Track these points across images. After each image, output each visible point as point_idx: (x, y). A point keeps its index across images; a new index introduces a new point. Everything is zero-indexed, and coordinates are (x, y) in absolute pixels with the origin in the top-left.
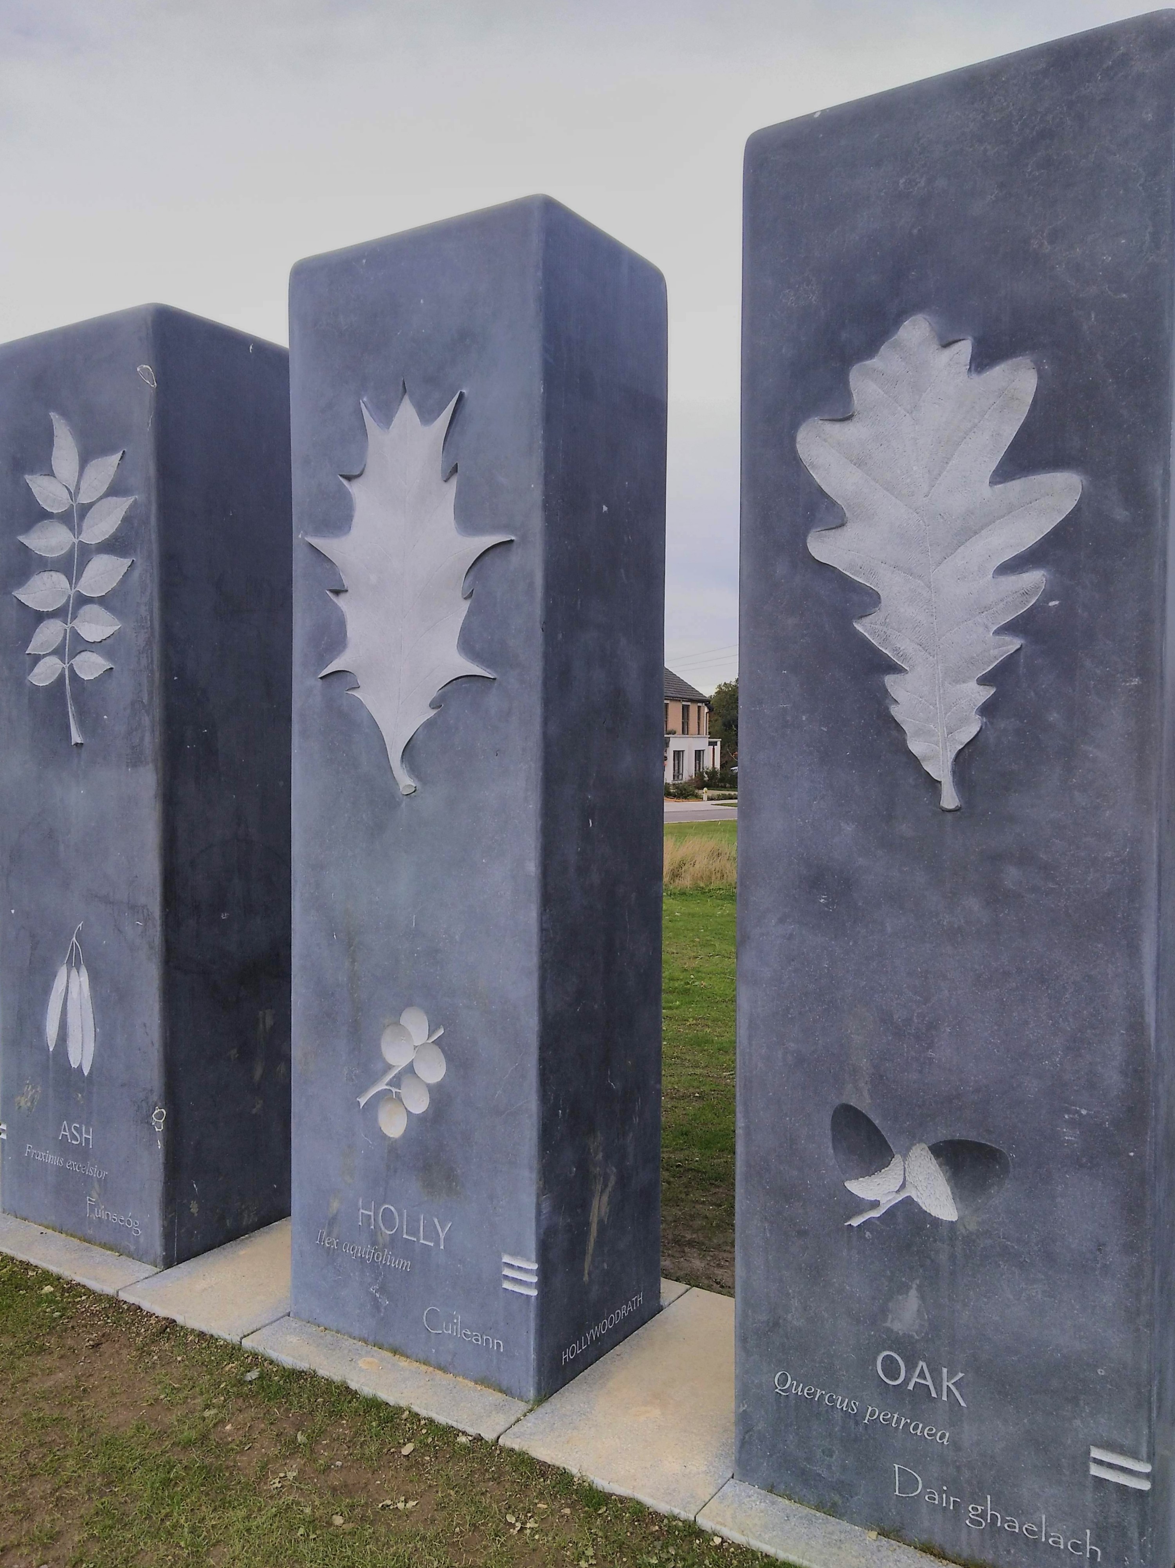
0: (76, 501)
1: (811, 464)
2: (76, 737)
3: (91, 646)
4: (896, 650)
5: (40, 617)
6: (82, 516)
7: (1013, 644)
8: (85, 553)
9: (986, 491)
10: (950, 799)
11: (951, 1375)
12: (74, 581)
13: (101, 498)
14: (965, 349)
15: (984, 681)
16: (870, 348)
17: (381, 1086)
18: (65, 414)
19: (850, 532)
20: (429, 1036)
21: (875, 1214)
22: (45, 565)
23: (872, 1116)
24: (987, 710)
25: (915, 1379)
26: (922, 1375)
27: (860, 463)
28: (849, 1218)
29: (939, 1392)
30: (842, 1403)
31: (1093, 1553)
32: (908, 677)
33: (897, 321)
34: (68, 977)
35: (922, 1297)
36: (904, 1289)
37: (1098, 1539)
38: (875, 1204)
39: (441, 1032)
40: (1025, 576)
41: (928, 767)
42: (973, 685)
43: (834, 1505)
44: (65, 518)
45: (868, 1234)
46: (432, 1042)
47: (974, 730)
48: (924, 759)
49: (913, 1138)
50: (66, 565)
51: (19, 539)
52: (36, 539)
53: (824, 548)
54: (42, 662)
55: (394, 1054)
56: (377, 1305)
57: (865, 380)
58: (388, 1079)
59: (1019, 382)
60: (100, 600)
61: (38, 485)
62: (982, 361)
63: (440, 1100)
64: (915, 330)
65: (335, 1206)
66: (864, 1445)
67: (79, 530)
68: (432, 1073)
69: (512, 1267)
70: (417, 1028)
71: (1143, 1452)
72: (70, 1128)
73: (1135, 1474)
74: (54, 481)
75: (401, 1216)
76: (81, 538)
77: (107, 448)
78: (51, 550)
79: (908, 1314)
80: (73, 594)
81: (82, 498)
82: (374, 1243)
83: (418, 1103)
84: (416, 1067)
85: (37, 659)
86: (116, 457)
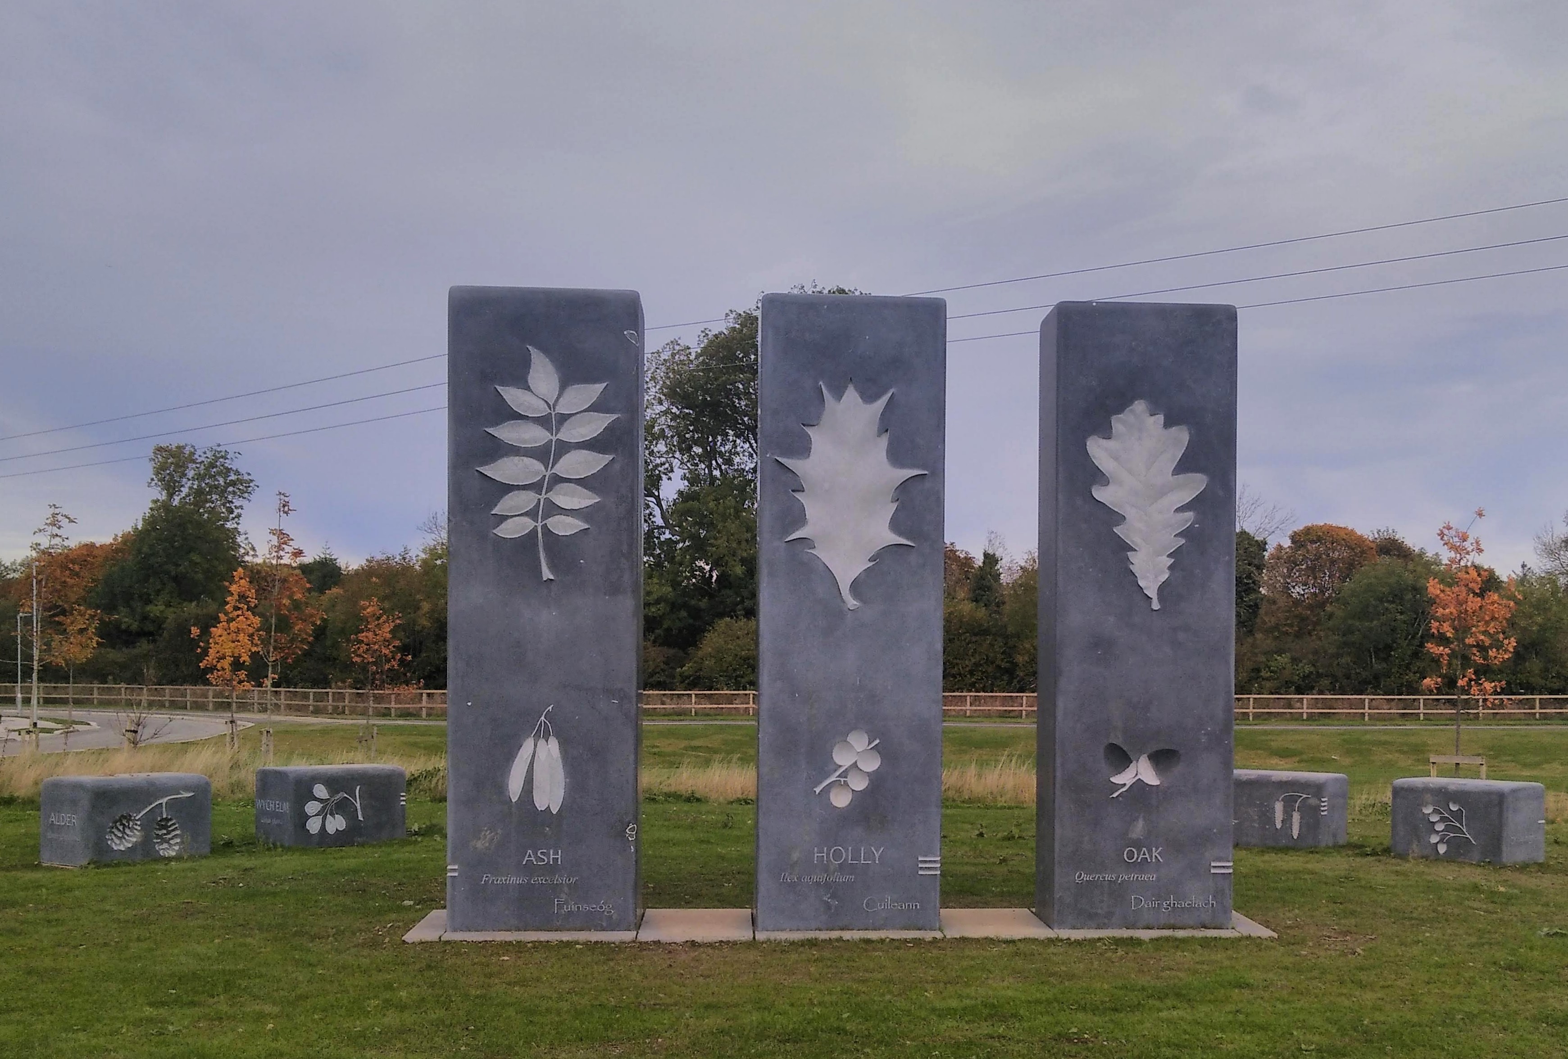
0: (554, 411)
1: (1093, 456)
2: (547, 574)
3: (563, 511)
4: (1133, 542)
5: (508, 488)
6: (561, 423)
7: (1182, 541)
8: (564, 448)
9: (1170, 478)
10: (1156, 605)
11: (1157, 849)
12: (550, 466)
13: (585, 411)
14: (1160, 418)
15: (1169, 556)
16: (1120, 409)
17: (833, 778)
18: (544, 350)
19: (1111, 488)
20: (869, 743)
21: (1124, 789)
22: (515, 450)
23: (1122, 746)
24: (1171, 568)
25: (1141, 856)
26: (1144, 854)
27: (1116, 459)
28: (1113, 793)
29: (1151, 857)
30: (1108, 877)
31: (1213, 904)
32: (1138, 553)
33: (1131, 402)
34: (535, 746)
35: (1144, 820)
36: (1136, 819)
37: (1214, 897)
38: (1125, 785)
39: (877, 741)
40: (1185, 514)
41: (1145, 592)
42: (1165, 557)
43: (1104, 924)
44: (543, 421)
45: (1121, 799)
46: (871, 749)
47: (1166, 576)
48: (1146, 588)
49: (1141, 752)
50: (542, 454)
51: (487, 430)
52: (506, 433)
53: (1100, 494)
54: (510, 521)
55: (842, 758)
56: (828, 906)
57: (1118, 423)
58: (838, 773)
59: (1182, 436)
60: (579, 482)
61: (512, 396)
62: (1168, 424)
63: (876, 780)
64: (1140, 406)
65: (795, 856)
66: (1118, 892)
67: (558, 431)
68: (872, 764)
69: (925, 862)
70: (859, 742)
71: (1230, 858)
72: (535, 854)
73: (1228, 867)
74: (530, 393)
75: (847, 851)
76: (560, 436)
77: (590, 379)
78: (525, 442)
79: (1139, 829)
80: (548, 474)
81: (561, 409)
82: (826, 871)
83: (859, 784)
84: (858, 764)
85: (503, 518)
86: (600, 387)
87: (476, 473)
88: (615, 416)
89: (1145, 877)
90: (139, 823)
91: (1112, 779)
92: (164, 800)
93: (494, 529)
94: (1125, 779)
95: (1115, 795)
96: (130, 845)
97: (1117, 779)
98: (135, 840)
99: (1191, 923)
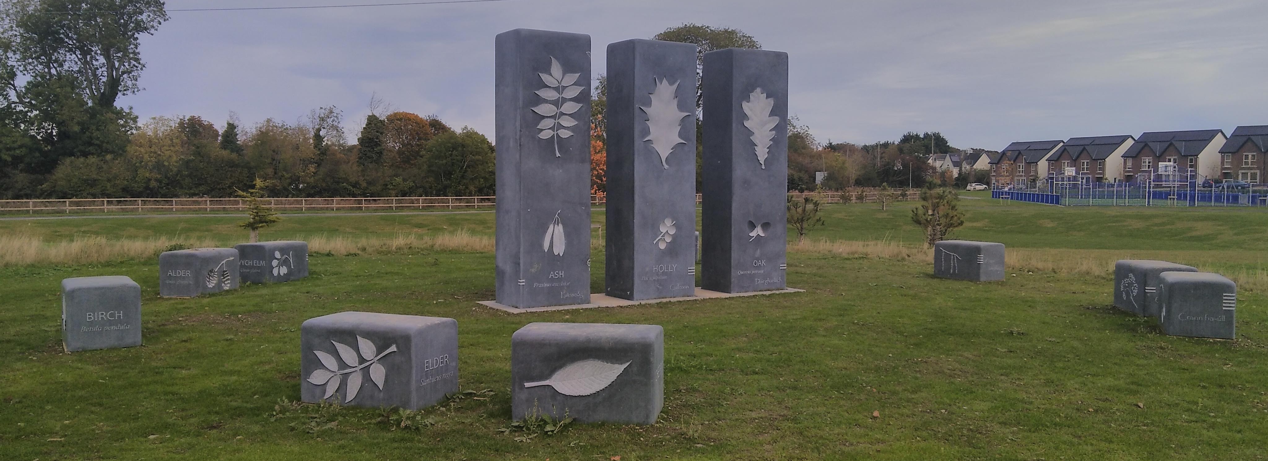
0: (561, 85)
1: (744, 109)
2: (558, 155)
3: (564, 128)
4: (756, 143)
5: (543, 117)
6: (563, 90)
7: (772, 143)
8: (564, 100)
9: (767, 118)
10: (763, 167)
11: (764, 261)
12: (559, 108)
13: (572, 85)
14: (765, 95)
16: (753, 91)
17: (660, 238)
18: (556, 58)
19: (750, 121)
20: (672, 223)
21: (753, 238)
22: (546, 101)
23: (754, 222)
24: (768, 153)
26: (760, 263)
27: (751, 110)
29: (762, 264)
30: (749, 272)
31: (780, 281)
32: (758, 147)
33: (756, 88)
34: (554, 228)
35: (760, 249)
36: (757, 249)
37: (781, 278)
38: (754, 236)
39: (674, 222)
40: (772, 132)
43: (747, 290)
44: (556, 89)
45: (753, 242)
46: (672, 225)
47: (766, 156)
48: (760, 161)
49: (759, 224)
50: (557, 103)
51: (536, 92)
52: (543, 93)
53: (746, 124)
54: (544, 131)
55: (663, 230)
56: (658, 288)
57: (752, 96)
58: (661, 235)
59: (771, 101)
60: (570, 115)
61: (545, 77)
62: (767, 97)
63: (674, 237)
64: (758, 90)
65: (647, 269)
66: (752, 277)
67: (562, 93)
68: (672, 232)
69: (690, 269)
70: (668, 222)
71: (786, 263)
72: (554, 274)
73: (785, 266)
74: (551, 77)
75: (664, 266)
76: (562, 96)
77: (574, 72)
78: (549, 97)
79: (758, 253)
80: (558, 111)
81: (564, 84)
82: (658, 275)
83: (668, 240)
84: (668, 232)
85: (542, 130)
86: (578, 75)
87: (531, 111)
88: (583, 88)
89: (760, 272)
90: (216, 273)
91: (750, 234)
92: (224, 262)
93: (539, 134)
94: (753, 234)
95: (751, 241)
96: (214, 285)
97: (751, 234)
98: (215, 282)
99: (774, 288)
